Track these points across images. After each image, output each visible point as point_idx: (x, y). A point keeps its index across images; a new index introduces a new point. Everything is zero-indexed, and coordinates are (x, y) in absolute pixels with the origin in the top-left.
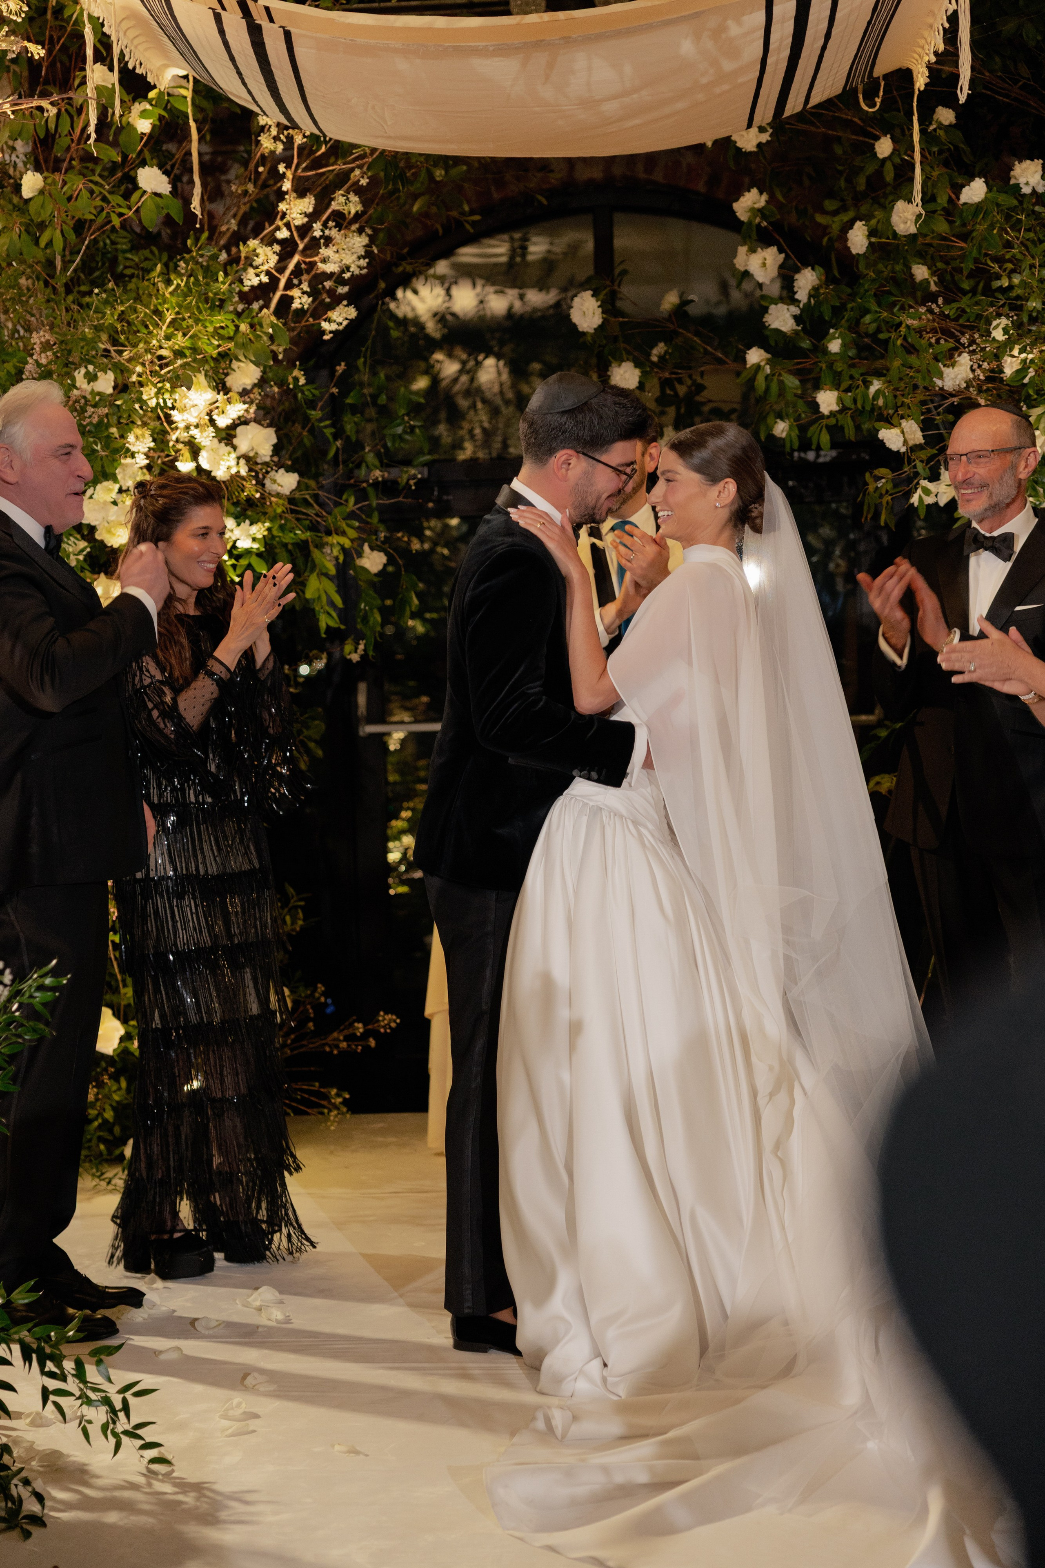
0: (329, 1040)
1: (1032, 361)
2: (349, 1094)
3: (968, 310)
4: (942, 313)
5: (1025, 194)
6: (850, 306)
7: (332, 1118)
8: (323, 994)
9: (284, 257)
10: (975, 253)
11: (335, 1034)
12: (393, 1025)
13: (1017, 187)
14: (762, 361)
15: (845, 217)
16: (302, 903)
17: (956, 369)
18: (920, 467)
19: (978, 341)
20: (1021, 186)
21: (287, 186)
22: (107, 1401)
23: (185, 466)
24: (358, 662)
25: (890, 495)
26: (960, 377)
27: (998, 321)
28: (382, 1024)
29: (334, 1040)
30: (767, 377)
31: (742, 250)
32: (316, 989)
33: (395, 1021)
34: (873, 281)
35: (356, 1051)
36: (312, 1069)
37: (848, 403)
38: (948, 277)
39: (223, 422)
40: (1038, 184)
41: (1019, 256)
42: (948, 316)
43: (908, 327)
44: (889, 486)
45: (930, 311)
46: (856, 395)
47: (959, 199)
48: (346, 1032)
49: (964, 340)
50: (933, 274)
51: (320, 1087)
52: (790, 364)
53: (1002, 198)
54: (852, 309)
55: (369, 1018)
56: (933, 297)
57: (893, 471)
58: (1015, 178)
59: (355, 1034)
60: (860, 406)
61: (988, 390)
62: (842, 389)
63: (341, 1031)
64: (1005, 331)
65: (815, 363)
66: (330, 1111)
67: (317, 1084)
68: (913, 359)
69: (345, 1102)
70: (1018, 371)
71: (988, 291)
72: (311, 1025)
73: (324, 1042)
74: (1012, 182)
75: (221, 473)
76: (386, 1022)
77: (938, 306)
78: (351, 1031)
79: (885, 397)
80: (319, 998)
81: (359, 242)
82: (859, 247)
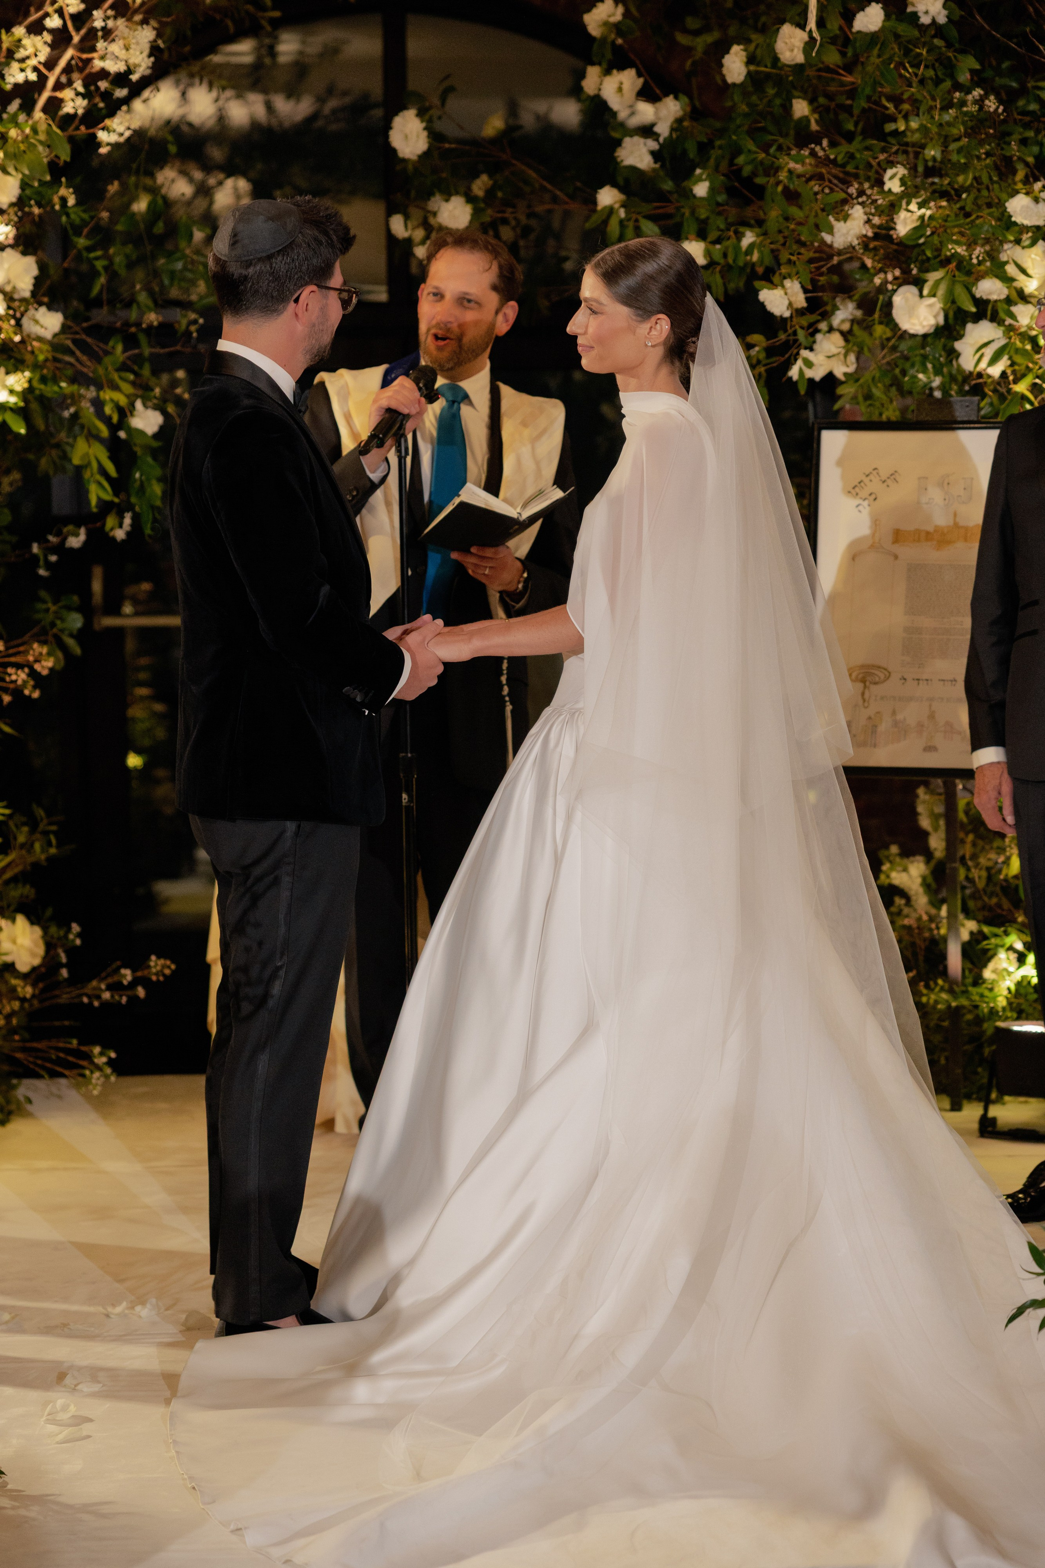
0: (88, 989)
1: (931, 217)
2: (116, 1052)
3: (858, 156)
4: (827, 157)
5: (923, 25)
6: (718, 143)
7: (94, 1081)
8: (79, 935)
9: (56, 50)
10: (868, 91)
11: (94, 983)
12: (167, 972)
13: (915, 16)
14: (615, 203)
15: (709, 38)
16: (54, 828)
17: (849, 223)
18: (801, 335)
19: (869, 192)
20: (920, 14)
24: (123, 541)
25: (765, 365)
26: (852, 232)
27: (894, 170)
28: (154, 970)
29: (94, 989)
30: (621, 222)
31: (593, 71)
32: (69, 930)
33: (169, 967)
34: (746, 115)
35: (119, 1003)
36: (67, 1023)
37: (718, 257)
38: (832, 116)
40: (939, 13)
41: (919, 97)
42: (834, 162)
43: (790, 172)
44: (762, 356)
45: (813, 154)
46: (727, 248)
47: (850, 25)
48: (110, 980)
49: (852, 190)
50: (814, 111)
51: (79, 1044)
52: (646, 208)
53: (902, 29)
54: (720, 147)
55: (138, 963)
56: (815, 138)
57: (768, 339)
58: (913, 5)
59: (121, 983)
60: (730, 261)
61: (875, 249)
62: (709, 239)
63: (102, 980)
64: (903, 182)
65: (678, 209)
66: (92, 1072)
67: (75, 1042)
68: (794, 211)
69: (110, 1062)
70: (915, 229)
71: (883, 136)
72: (64, 973)
73: (82, 991)
74: (910, 9)
76: (159, 968)
77: (823, 149)
78: (116, 978)
79: (760, 252)
80: (73, 941)
81: (145, 36)
82: (736, 75)
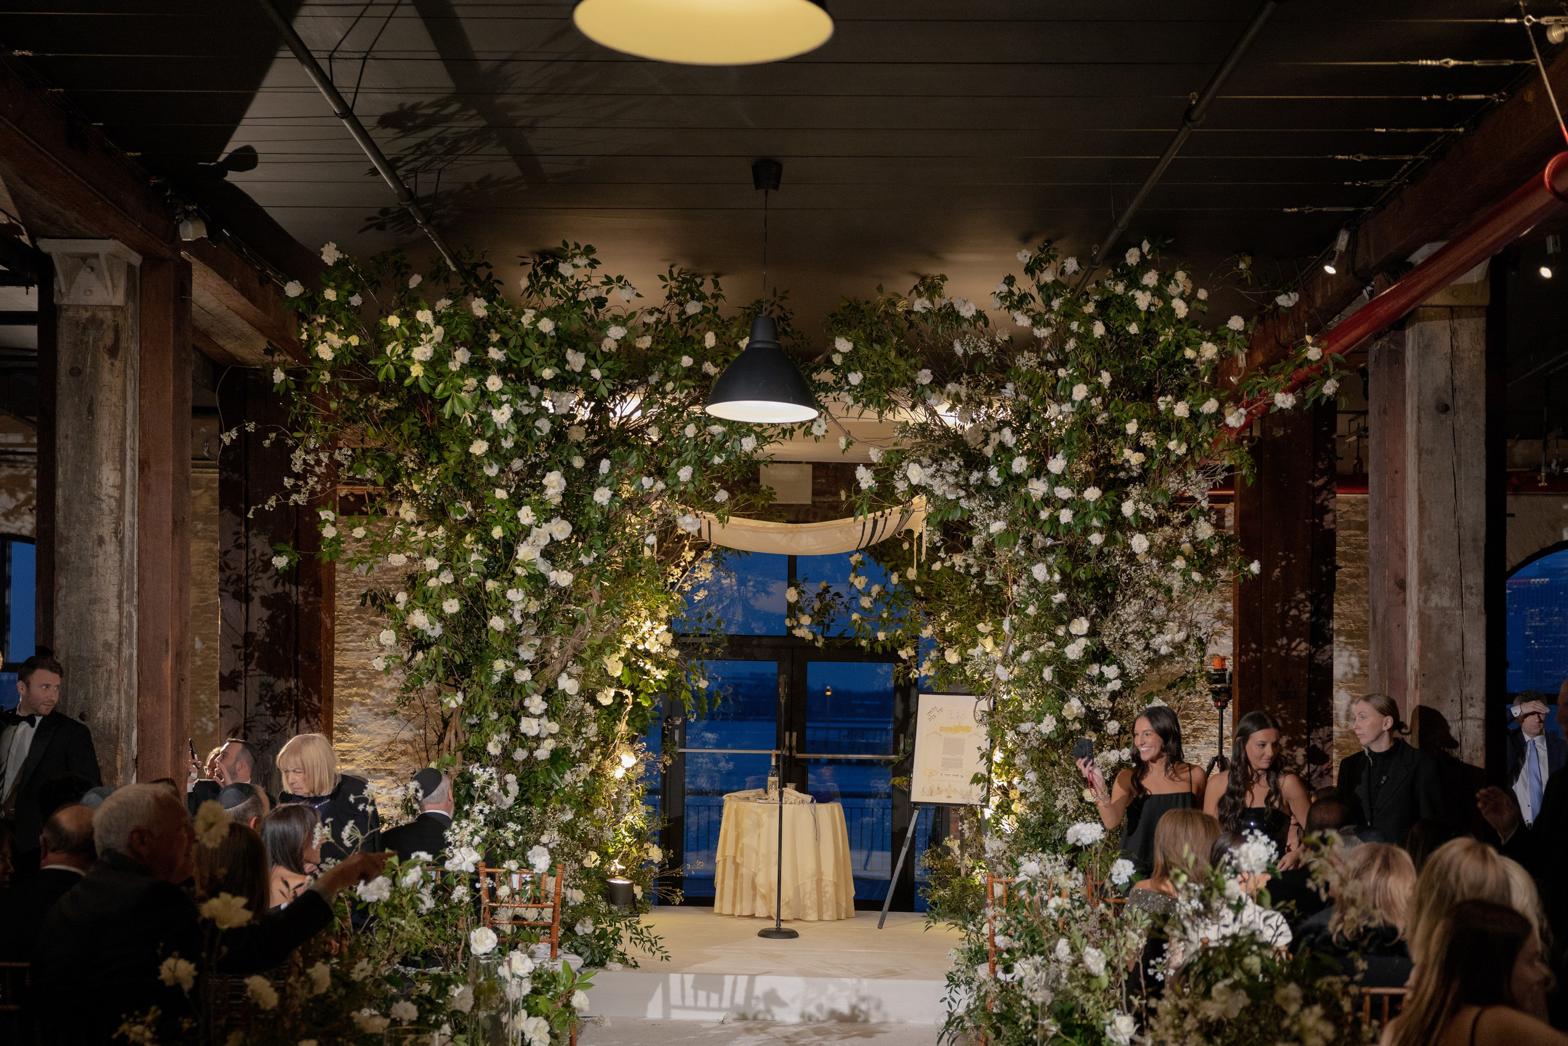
9: (684, 572)
14: (857, 618)
21: (687, 548)
22: (650, 941)
23: (640, 647)
26: (929, 633)
31: (852, 575)
39: (657, 632)
44: (902, 670)
47: (931, 567)
50: (923, 590)
56: (922, 599)
64: (947, 617)
70: (951, 631)
71: (941, 602)
75: (653, 651)
77: (923, 603)
79: (901, 638)
80: (671, 854)
81: (711, 567)
82: (895, 581)
